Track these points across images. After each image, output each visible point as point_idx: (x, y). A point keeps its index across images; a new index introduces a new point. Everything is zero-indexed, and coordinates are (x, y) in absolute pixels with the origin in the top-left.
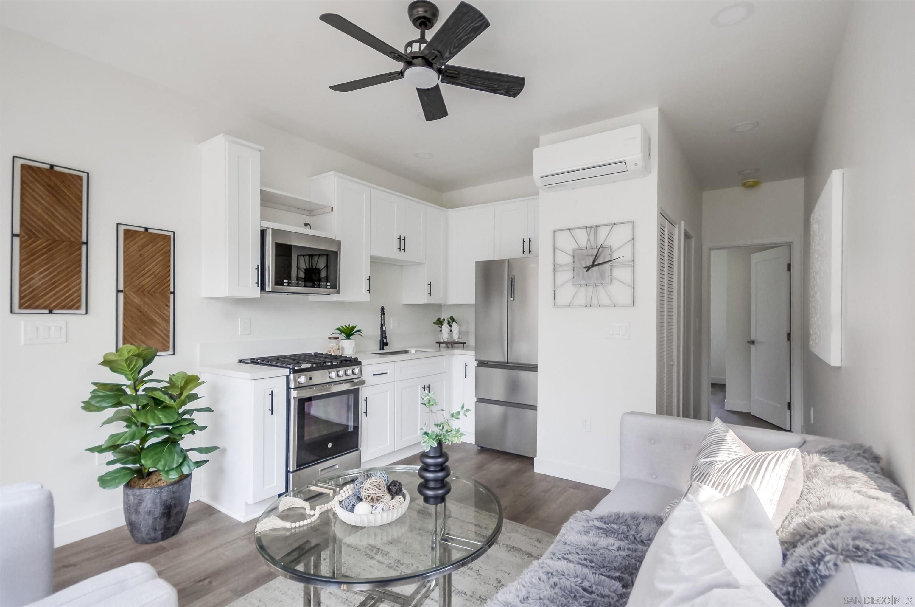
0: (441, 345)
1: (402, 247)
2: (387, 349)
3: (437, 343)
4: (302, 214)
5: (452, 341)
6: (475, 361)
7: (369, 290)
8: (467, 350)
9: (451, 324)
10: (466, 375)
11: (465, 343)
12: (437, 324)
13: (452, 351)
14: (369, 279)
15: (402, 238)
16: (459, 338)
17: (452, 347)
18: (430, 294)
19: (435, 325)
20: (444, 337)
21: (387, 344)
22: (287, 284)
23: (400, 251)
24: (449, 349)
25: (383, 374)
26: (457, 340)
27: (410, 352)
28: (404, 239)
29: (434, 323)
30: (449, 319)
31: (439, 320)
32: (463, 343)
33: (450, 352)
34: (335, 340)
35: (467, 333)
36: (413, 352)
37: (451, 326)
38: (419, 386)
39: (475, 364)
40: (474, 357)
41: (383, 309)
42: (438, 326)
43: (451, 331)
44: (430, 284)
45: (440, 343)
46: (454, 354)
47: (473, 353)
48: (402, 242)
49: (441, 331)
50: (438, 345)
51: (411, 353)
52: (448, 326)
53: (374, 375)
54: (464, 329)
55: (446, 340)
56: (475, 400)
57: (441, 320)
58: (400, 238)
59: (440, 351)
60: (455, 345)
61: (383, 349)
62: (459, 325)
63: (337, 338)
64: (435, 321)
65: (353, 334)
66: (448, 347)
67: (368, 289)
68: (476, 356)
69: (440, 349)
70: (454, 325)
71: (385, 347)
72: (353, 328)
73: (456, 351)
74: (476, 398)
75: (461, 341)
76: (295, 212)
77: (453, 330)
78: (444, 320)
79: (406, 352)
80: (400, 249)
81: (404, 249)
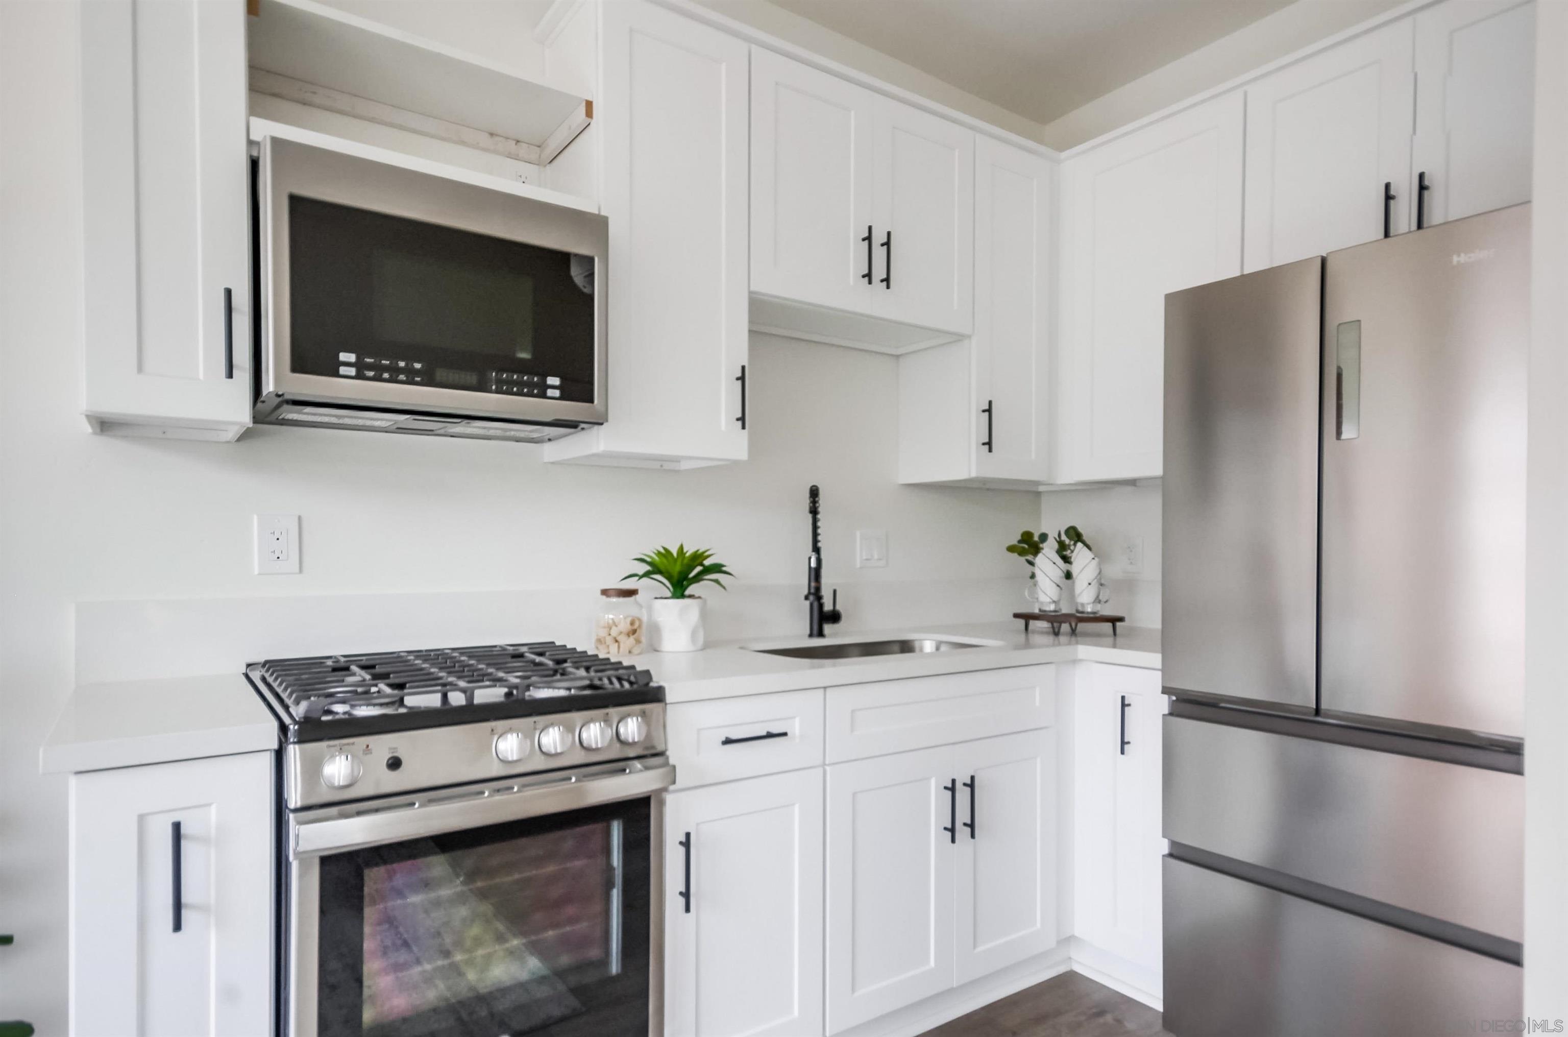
0: (1034, 624)
1: (879, 272)
2: (834, 636)
3: (1016, 616)
4: (510, 156)
5: (1073, 611)
6: (1163, 692)
7: (742, 419)
8: (1130, 647)
9: (1068, 553)
10: (1123, 743)
11: (1121, 619)
12: (1022, 553)
13: (1070, 649)
14: (742, 378)
15: (879, 237)
16: (1097, 600)
17: (1073, 632)
18: (989, 444)
19: (1015, 556)
20: (1043, 598)
21: (835, 617)
22: (352, 371)
23: (870, 282)
24: (1062, 639)
25: (770, 735)
26: (1089, 609)
27: (917, 644)
28: (887, 244)
29: (1011, 549)
30: (1064, 537)
31: (1027, 537)
32: (1114, 620)
33: (1065, 649)
34: (622, 600)
35: (1128, 585)
36: (928, 646)
37: (1066, 560)
38: (933, 781)
39: (1163, 704)
40: (1159, 674)
41: (814, 493)
42: (1023, 559)
43: (1068, 576)
44: (989, 411)
45: (1027, 617)
46: (1075, 661)
47: (1155, 659)
48: (879, 254)
49: (1033, 576)
50: (1022, 622)
51: (921, 650)
52: (1060, 562)
53: (728, 741)
54: (1114, 570)
55: (1052, 607)
56: (1164, 847)
57: (1036, 538)
58: (869, 239)
59: (1027, 645)
60: (1081, 627)
61: (821, 634)
62: (1101, 556)
63: (630, 593)
64: (1014, 539)
65: (698, 578)
66: (1056, 633)
67: (740, 415)
68: (1164, 670)
69: (1027, 639)
70: (1081, 556)
71: (828, 628)
72: (698, 558)
73: (1084, 650)
74: (1166, 841)
75: (1107, 611)
76: (476, 147)
77: (1075, 569)
78: (1044, 537)
79: (906, 647)
80: (869, 276)
81: (887, 280)
